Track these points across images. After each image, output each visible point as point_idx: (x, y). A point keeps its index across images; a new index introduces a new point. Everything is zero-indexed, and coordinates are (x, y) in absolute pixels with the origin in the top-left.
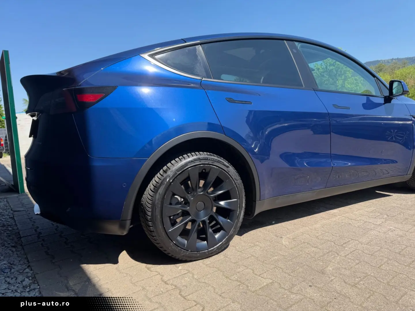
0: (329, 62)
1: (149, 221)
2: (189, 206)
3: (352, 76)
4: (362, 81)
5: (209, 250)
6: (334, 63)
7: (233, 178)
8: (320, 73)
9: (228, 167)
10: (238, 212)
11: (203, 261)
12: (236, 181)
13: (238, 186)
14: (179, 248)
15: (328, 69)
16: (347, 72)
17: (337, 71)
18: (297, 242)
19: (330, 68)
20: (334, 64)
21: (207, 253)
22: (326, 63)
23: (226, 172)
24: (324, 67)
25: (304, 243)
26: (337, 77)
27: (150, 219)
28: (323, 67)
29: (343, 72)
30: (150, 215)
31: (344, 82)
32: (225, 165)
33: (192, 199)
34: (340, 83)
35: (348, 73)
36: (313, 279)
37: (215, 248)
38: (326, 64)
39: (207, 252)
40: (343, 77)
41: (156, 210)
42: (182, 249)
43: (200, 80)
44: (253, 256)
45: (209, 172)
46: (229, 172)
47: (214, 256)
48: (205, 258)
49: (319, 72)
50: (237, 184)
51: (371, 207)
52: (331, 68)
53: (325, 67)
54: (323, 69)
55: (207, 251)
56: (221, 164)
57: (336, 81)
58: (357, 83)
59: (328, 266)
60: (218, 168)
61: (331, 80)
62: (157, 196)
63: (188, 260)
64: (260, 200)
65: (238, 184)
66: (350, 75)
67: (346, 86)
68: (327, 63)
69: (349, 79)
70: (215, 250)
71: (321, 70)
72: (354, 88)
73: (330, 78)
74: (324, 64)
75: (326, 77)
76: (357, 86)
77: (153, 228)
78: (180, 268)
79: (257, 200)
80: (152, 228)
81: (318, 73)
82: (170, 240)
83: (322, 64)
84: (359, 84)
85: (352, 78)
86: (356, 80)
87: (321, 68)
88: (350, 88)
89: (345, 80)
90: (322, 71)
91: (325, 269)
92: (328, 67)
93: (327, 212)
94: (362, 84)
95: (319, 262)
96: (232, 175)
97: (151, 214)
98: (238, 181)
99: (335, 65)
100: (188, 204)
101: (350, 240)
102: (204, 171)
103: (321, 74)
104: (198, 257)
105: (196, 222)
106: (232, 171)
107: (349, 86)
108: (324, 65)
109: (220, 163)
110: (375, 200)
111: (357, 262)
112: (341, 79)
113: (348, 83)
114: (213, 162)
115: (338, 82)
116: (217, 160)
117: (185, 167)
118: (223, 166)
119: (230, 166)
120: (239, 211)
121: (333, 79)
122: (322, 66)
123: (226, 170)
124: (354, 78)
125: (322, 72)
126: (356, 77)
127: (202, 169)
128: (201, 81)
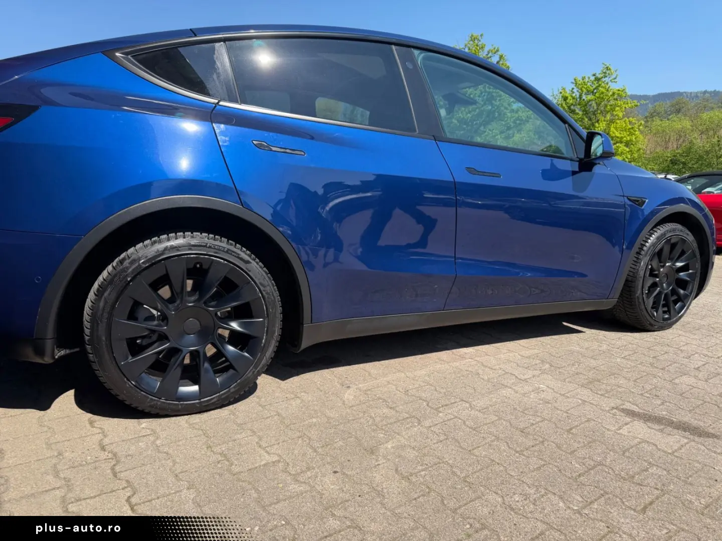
0: (585, 86)
1: (88, 345)
2: (167, 325)
3: (624, 117)
4: (641, 127)
5: (202, 400)
6: (594, 89)
7: (257, 282)
8: (567, 106)
9: (247, 262)
10: (263, 341)
11: (189, 418)
12: (262, 288)
13: (266, 296)
14: (142, 393)
15: (584, 100)
16: (617, 108)
17: (598, 105)
18: (368, 397)
19: (586, 97)
20: (595, 91)
21: (198, 405)
22: (581, 89)
23: (242, 272)
24: (576, 95)
25: (380, 398)
26: (598, 115)
27: (88, 341)
28: (574, 95)
29: (609, 107)
30: (89, 334)
31: (608, 126)
32: (242, 259)
33: (173, 313)
34: (602, 128)
35: (618, 110)
36: (349, 461)
37: (214, 398)
38: (580, 91)
39: (197, 403)
40: (608, 117)
41: (98, 326)
42: (148, 394)
43: (213, 104)
44: (279, 414)
45: (209, 268)
46: (250, 271)
47: (213, 411)
48: (196, 413)
49: (566, 104)
50: (264, 293)
51: (535, 349)
52: (590, 97)
53: (578, 96)
54: (574, 98)
55: (197, 401)
56: (234, 255)
57: (595, 122)
58: (632, 128)
59: (388, 442)
60: (226, 262)
61: (586, 120)
62: (102, 304)
63: (161, 414)
64: (311, 323)
65: (267, 293)
66: (621, 115)
67: (611, 133)
68: (583, 88)
69: (618, 121)
70: (213, 401)
71: (570, 100)
72: (625, 139)
73: (585, 117)
74: (577, 89)
75: (578, 114)
76: (631, 134)
77: (93, 357)
78: (143, 425)
79: (304, 323)
80: (92, 355)
81: (564, 105)
82: (125, 379)
83: (573, 89)
84: (635, 131)
85: (624, 120)
86: (630, 123)
87: (572, 96)
88: (618, 137)
89: (612, 121)
90: (571, 102)
91: (379, 446)
92: (584, 97)
93: (454, 351)
94: (641, 132)
95: (380, 433)
96: (256, 278)
97: (90, 332)
98: (268, 288)
99: (595, 93)
100: (165, 321)
101: (458, 400)
102: (198, 266)
103: (569, 107)
104: (179, 411)
105: (180, 353)
106: (256, 269)
107: (618, 134)
108: (578, 91)
109: (231, 254)
110: (550, 337)
111: (442, 438)
112: (604, 121)
113: (616, 128)
114: (217, 251)
115: (599, 124)
116: (226, 249)
117: (159, 257)
118: (238, 260)
119: (254, 260)
120: (266, 339)
121: (590, 119)
122: (573, 93)
123: (244, 269)
124: (627, 120)
125: (572, 104)
126: (631, 119)
127: (194, 263)
128: (215, 106)
